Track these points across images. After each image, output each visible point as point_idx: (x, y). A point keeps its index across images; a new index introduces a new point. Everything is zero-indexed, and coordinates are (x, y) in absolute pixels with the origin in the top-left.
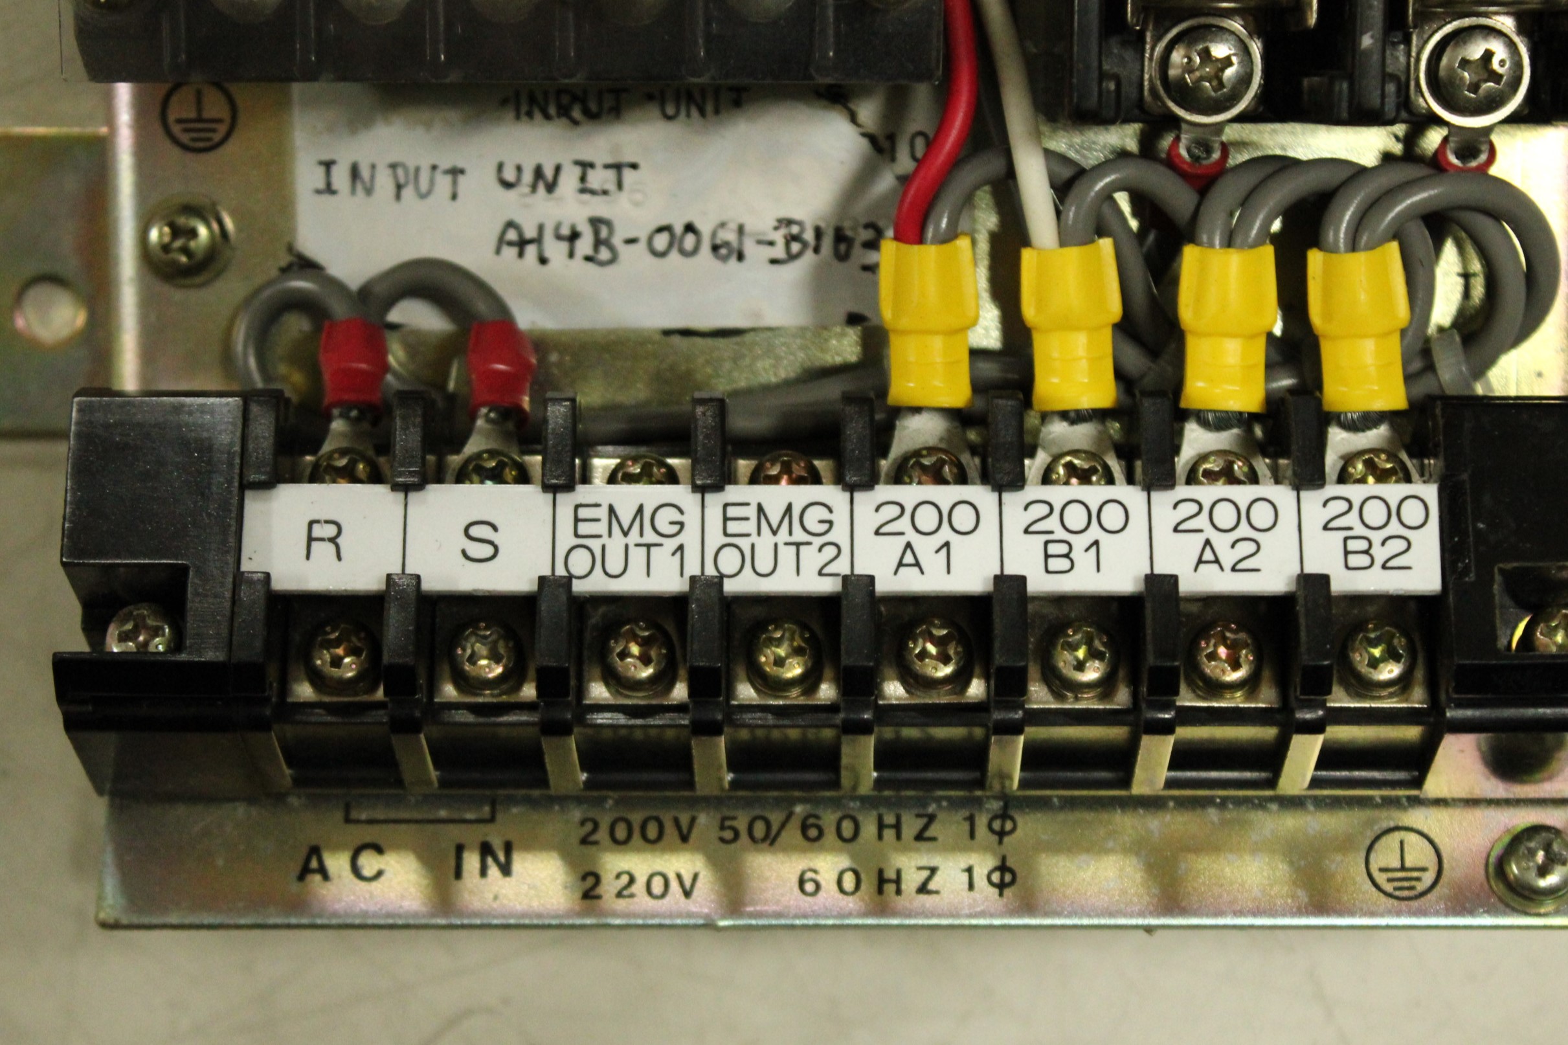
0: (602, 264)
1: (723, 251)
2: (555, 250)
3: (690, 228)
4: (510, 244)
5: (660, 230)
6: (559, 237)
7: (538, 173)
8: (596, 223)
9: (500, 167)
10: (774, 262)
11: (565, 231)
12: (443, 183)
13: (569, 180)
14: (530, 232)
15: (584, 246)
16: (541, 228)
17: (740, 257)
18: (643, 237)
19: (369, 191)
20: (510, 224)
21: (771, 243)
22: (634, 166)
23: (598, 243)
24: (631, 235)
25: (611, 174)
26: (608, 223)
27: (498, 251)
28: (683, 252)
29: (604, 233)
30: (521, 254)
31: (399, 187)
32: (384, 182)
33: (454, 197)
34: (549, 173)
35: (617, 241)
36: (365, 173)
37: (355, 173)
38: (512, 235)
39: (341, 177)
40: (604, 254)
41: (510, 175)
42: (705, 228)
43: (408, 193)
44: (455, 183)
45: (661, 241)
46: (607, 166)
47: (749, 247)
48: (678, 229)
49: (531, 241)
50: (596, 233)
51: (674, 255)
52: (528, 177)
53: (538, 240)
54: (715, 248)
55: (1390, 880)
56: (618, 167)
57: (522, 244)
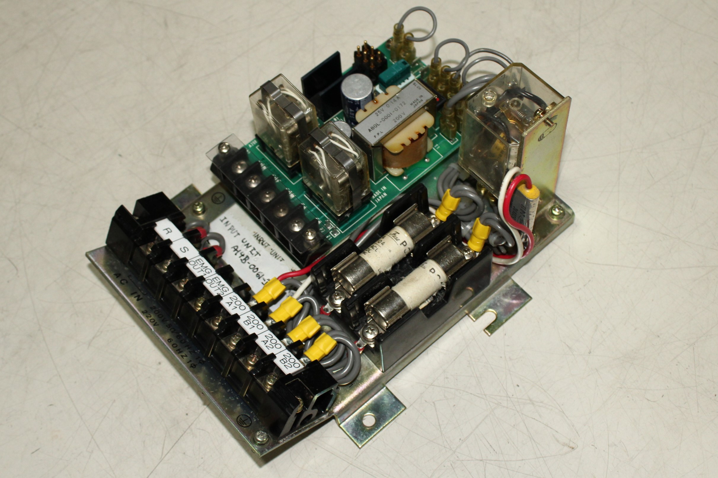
0: (242, 262)
1: (258, 276)
2: (239, 254)
3: (257, 269)
4: (234, 248)
5: (254, 265)
6: (241, 254)
7: (248, 244)
8: (247, 257)
9: (244, 239)
10: (262, 283)
11: (243, 254)
12: (236, 234)
13: (250, 249)
14: (238, 250)
15: (243, 258)
16: (240, 251)
17: (259, 278)
18: (251, 264)
19: (226, 226)
20: (237, 247)
21: (265, 281)
22: (260, 255)
23: (245, 259)
24: (249, 262)
25: (256, 253)
26: (249, 258)
27: (232, 248)
28: (253, 271)
29: (247, 259)
30: (234, 251)
31: (230, 229)
32: (229, 227)
33: (235, 236)
34: (249, 245)
35: (247, 261)
36: (228, 223)
37: (227, 222)
38: (236, 248)
39: (225, 221)
40: (244, 261)
41: (244, 241)
42: (259, 271)
43: (230, 231)
44: (237, 235)
45: (252, 267)
46: (257, 252)
47: (261, 279)
48: (256, 267)
49: (237, 251)
50: (246, 258)
51: (251, 270)
52: (246, 243)
53: (238, 252)
54: (257, 274)
55: (240, 420)
56: (258, 253)
57: (236, 250)
